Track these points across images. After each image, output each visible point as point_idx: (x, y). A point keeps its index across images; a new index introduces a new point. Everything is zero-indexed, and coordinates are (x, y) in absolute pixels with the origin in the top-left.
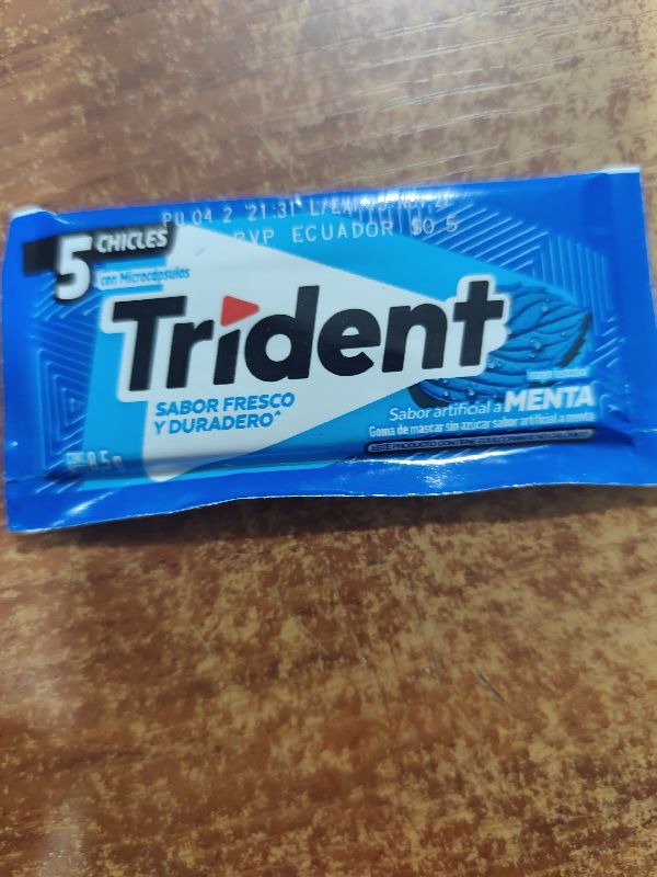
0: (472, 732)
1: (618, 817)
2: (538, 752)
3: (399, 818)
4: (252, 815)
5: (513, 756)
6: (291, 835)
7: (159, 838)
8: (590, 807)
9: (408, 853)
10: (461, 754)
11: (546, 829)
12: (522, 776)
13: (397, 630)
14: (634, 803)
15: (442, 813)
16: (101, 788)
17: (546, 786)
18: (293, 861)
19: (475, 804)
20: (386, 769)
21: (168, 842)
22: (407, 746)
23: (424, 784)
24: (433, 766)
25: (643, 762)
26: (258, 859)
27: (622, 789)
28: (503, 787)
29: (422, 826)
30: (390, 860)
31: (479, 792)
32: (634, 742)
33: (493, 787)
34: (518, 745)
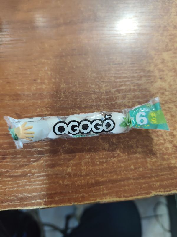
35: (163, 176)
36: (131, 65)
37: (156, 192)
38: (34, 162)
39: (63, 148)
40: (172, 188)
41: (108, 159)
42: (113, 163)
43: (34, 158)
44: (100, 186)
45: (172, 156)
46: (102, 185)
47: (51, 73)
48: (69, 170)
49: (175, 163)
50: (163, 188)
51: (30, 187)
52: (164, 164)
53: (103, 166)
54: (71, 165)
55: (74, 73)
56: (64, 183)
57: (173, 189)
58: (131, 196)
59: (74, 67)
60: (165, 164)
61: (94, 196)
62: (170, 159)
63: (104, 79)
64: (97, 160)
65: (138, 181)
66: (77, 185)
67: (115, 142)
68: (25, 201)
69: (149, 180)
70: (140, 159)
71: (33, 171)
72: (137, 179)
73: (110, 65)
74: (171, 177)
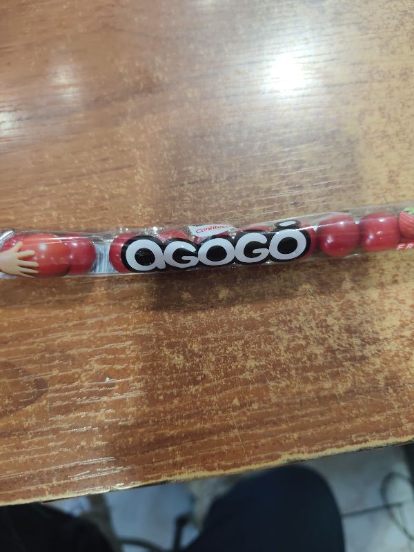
0: (306, 311)
1: (361, 351)
2: (330, 321)
3: (277, 340)
4: (222, 333)
5: (321, 322)
6: (236, 343)
7: (185, 339)
8: (350, 345)
9: (279, 355)
10: (301, 318)
11: (333, 352)
12: (324, 329)
13: (280, 271)
14: (368, 346)
15: (293, 340)
16: (167, 318)
17: (333, 335)
18: (236, 353)
19: (306, 338)
20: (273, 320)
21: (189, 341)
22: (281, 313)
23: (287, 328)
24: (290, 321)
25: (371, 330)
26: (222, 351)
27: (363, 340)
28: (316, 332)
29: (285, 345)
30: (273, 357)
31: (308, 334)
32: (367, 322)
33: (313, 332)
34: (323, 317)
35: (306, 419)
36: (227, 182)
37: (291, 454)
38: (26, 404)
39: (86, 371)
40: (327, 443)
41: (183, 389)
42: (195, 396)
43: (28, 395)
44: (167, 447)
45: (324, 372)
46: (170, 446)
47: (59, 215)
48: (101, 417)
49: (333, 388)
50: (306, 445)
51: (22, 459)
52: (306, 391)
53: (172, 403)
54: (105, 405)
55: (107, 209)
56: (91, 445)
57: (329, 445)
58: (235, 466)
59: (107, 197)
60: (310, 392)
61: (154, 469)
62: (320, 380)
63: (171, 217)
64: (159, 392)
65: (250, 432)
66: (117, 449)
67: (196, 350)
68: (11, 488)
69: (275, 428)
70: (253, 383)
71: (26, 425)
72: (249, 427)
73: (182, 185)
74: (324, 418)
